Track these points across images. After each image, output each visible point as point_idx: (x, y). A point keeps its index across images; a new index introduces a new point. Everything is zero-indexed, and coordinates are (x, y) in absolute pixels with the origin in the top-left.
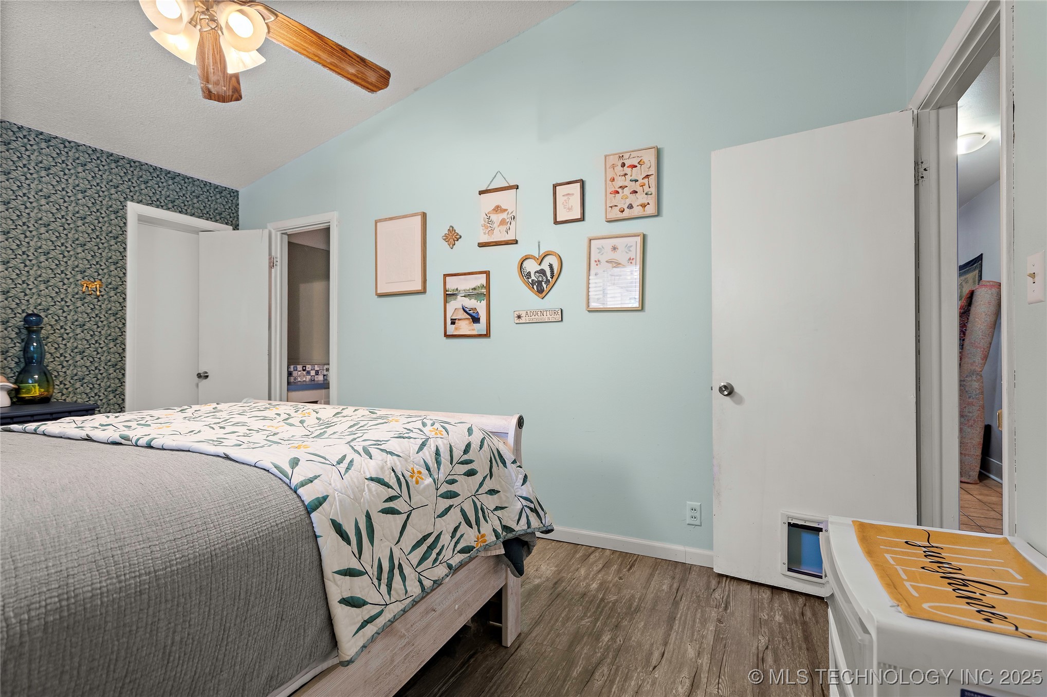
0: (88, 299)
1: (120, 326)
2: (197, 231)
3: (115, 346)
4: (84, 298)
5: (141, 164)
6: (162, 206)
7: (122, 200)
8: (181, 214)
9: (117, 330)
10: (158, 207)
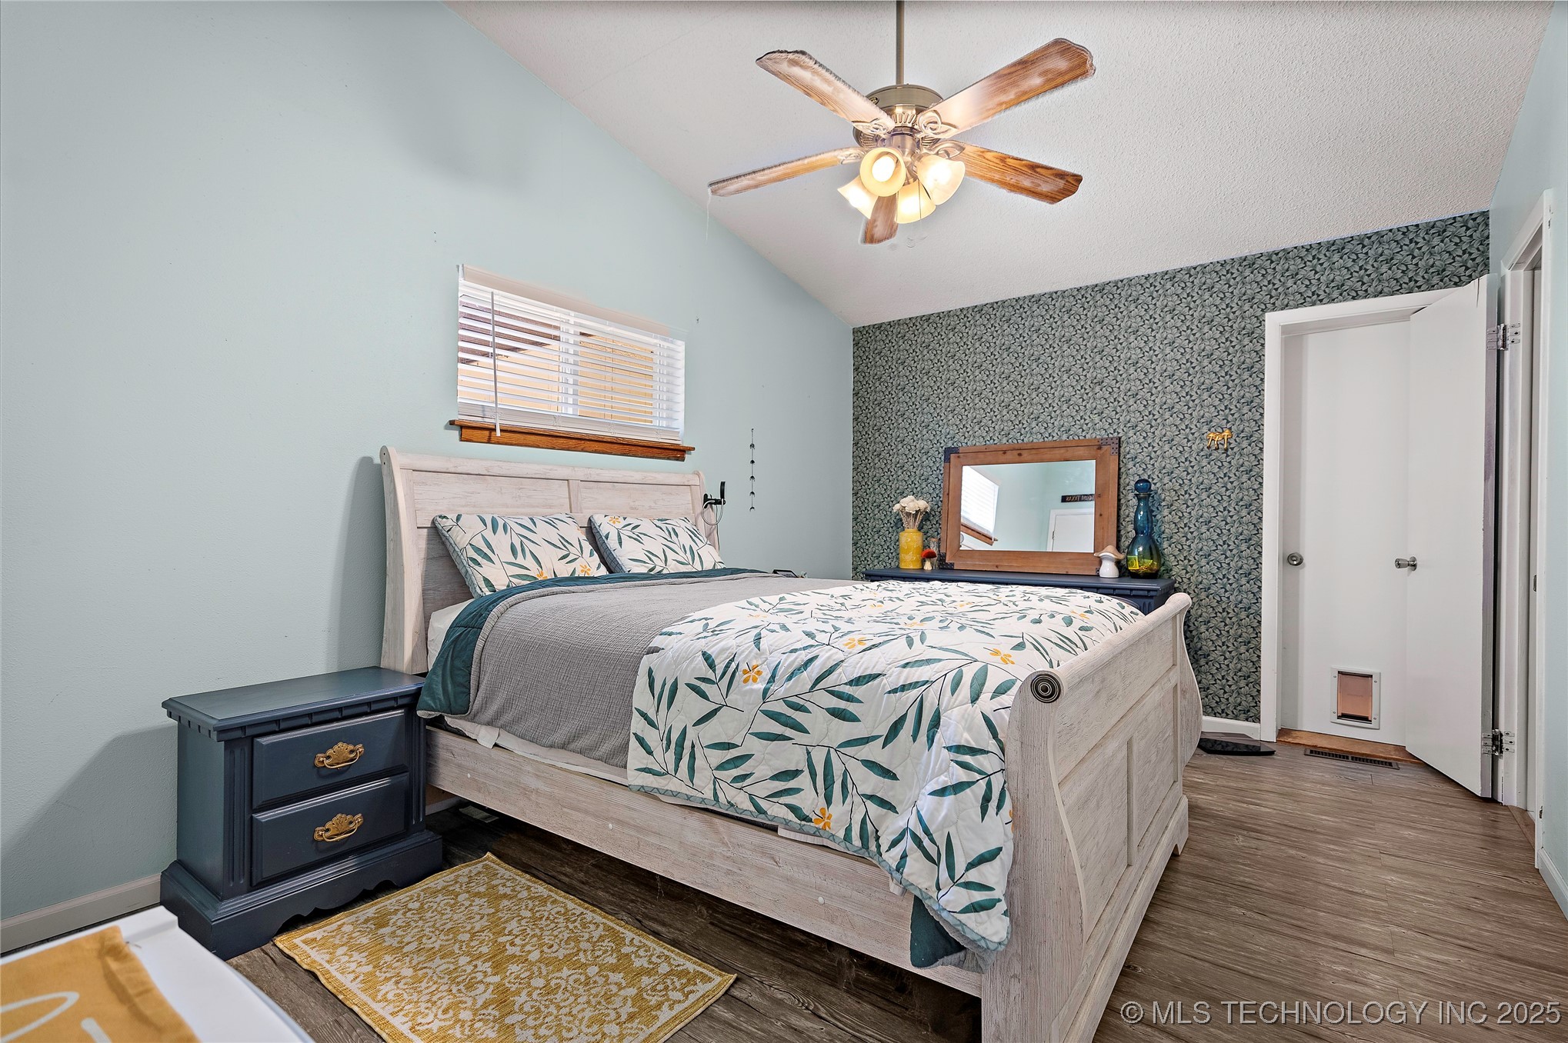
0: (1215, 454)
1: (1256, 487)
2: (1404, 316)
3: (1249, 514)
4: (1211, 455)
5: (1286, 252)
6: (1321, 301)
7: (1259, 313)
8: (1355, 301)
9: (1252, 492)
10: (1314, 304)
